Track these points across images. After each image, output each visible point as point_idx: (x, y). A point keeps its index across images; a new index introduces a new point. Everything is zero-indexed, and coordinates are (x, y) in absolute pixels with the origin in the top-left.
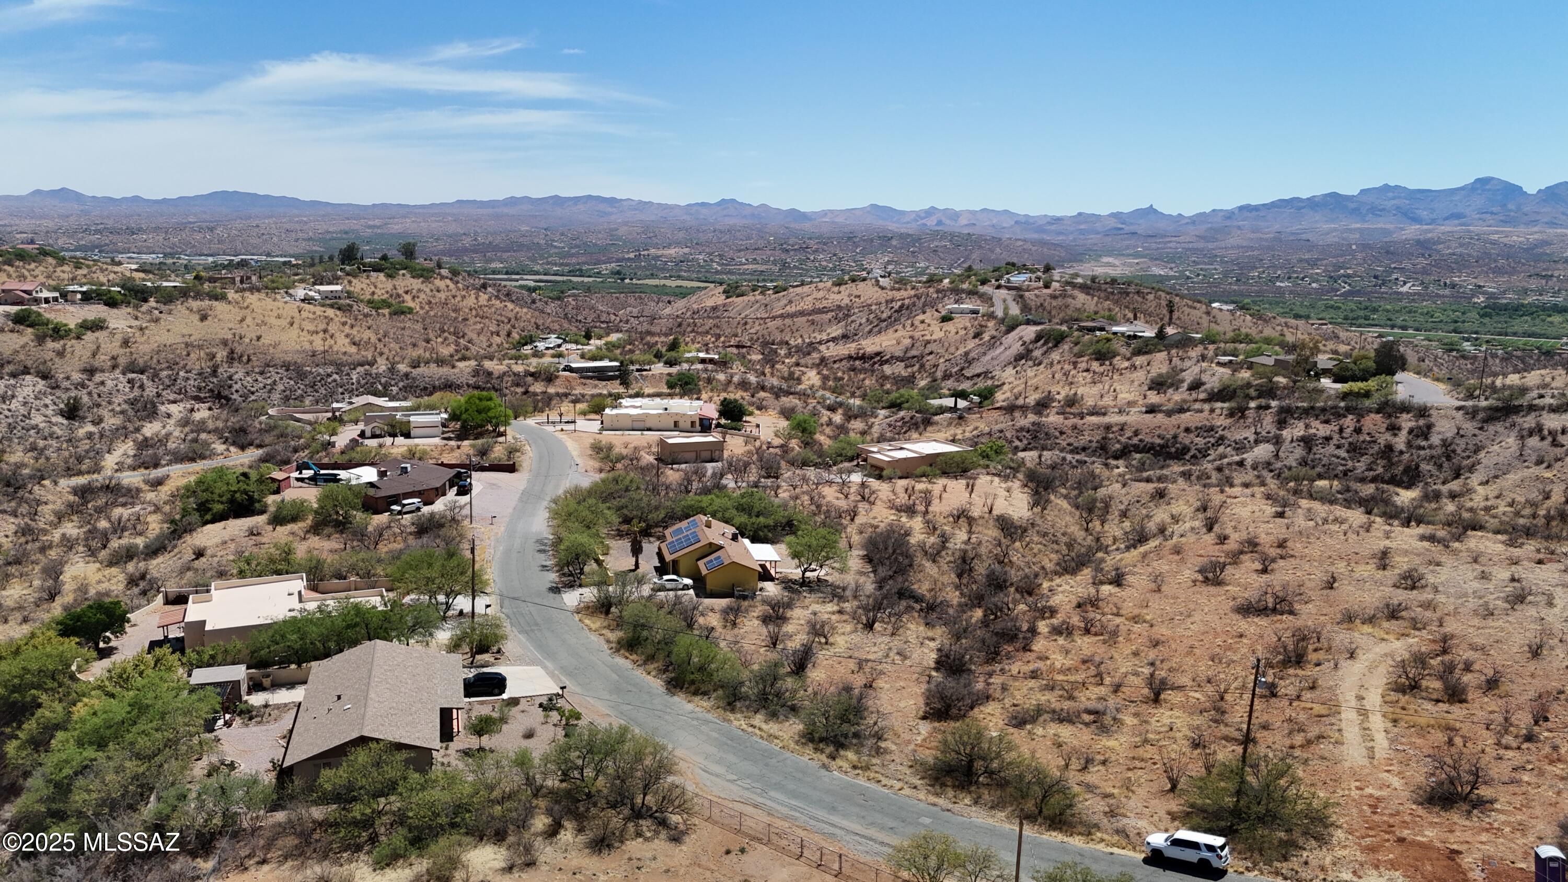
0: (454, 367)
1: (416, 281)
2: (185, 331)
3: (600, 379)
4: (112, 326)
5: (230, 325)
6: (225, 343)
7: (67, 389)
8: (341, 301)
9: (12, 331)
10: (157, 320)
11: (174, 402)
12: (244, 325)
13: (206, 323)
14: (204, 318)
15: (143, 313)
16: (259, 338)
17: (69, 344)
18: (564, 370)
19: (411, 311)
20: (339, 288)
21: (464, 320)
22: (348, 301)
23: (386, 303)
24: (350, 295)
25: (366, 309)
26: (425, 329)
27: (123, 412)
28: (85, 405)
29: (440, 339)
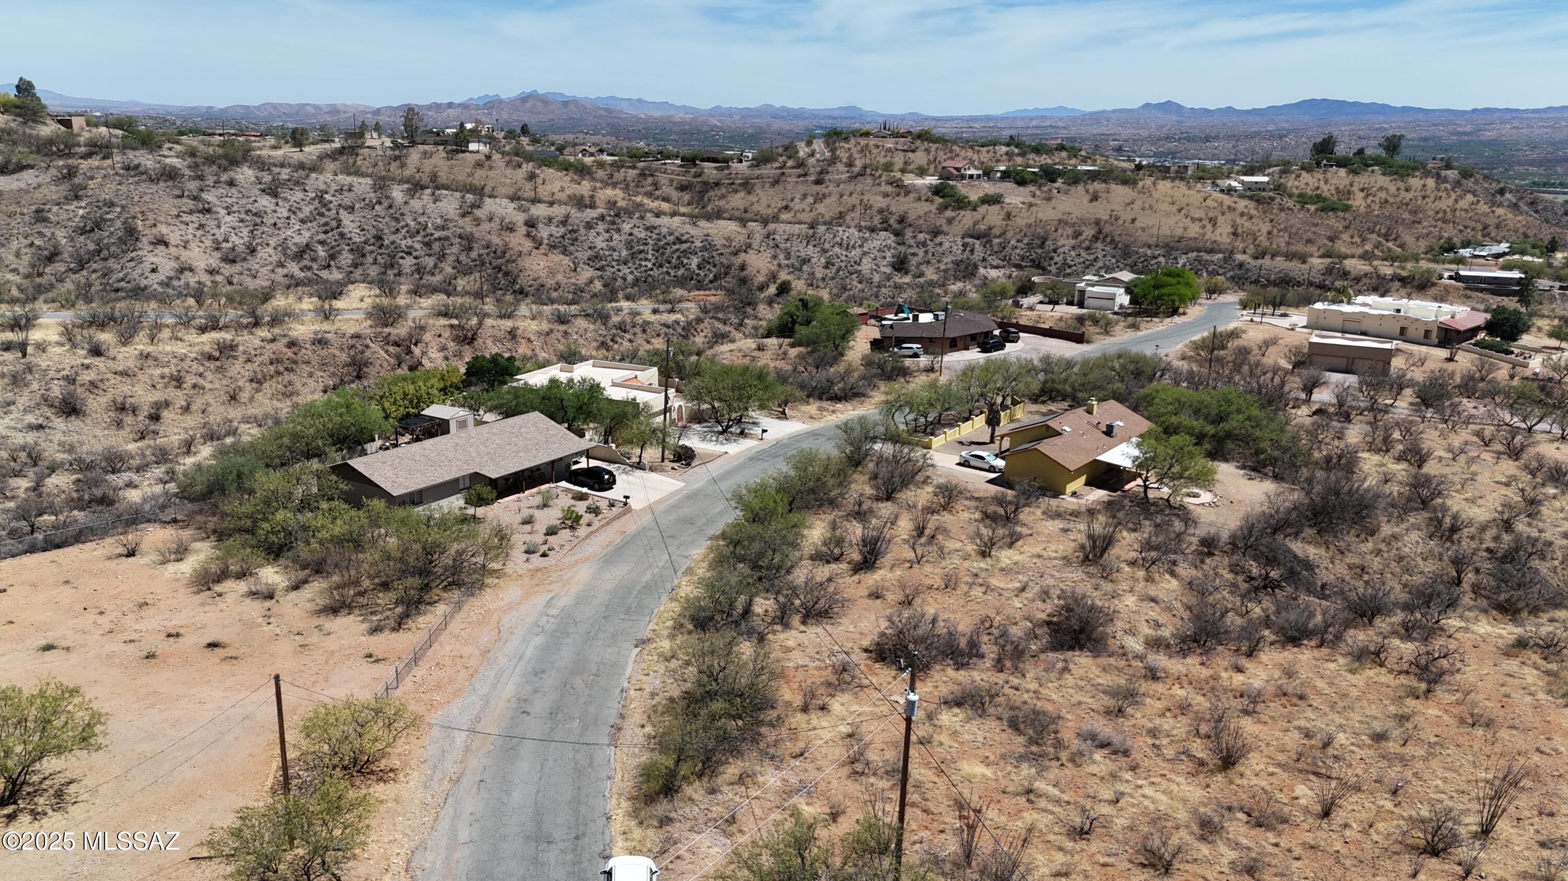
0: (1304, 262)
1: (1388, 178)
2: (1068, 210)
3: (1494, 293)
4: (1007, 200)
5: (1113, 207)
6: (1097, 222)
7: (910, 246)
8: (1264, 194)
9: (926, 200)
10: (1049, 199)
12: (1129, 209)
13: (1095, 203)
14: (1095, 198)
15: (1042, 192)
16: (1133, 221)
17: (962, 213)
18: (1450, 277)
19: (1347, 208)
20: (1266, 179)
21: (1414, 222)
22: (1271, 194)
23: (1319, 198)
24: (1279, 188)
25: (1290, 203)
26: (1347, 228)
27: (945, 271)
28: (914, 261)
29: (1357, 239)
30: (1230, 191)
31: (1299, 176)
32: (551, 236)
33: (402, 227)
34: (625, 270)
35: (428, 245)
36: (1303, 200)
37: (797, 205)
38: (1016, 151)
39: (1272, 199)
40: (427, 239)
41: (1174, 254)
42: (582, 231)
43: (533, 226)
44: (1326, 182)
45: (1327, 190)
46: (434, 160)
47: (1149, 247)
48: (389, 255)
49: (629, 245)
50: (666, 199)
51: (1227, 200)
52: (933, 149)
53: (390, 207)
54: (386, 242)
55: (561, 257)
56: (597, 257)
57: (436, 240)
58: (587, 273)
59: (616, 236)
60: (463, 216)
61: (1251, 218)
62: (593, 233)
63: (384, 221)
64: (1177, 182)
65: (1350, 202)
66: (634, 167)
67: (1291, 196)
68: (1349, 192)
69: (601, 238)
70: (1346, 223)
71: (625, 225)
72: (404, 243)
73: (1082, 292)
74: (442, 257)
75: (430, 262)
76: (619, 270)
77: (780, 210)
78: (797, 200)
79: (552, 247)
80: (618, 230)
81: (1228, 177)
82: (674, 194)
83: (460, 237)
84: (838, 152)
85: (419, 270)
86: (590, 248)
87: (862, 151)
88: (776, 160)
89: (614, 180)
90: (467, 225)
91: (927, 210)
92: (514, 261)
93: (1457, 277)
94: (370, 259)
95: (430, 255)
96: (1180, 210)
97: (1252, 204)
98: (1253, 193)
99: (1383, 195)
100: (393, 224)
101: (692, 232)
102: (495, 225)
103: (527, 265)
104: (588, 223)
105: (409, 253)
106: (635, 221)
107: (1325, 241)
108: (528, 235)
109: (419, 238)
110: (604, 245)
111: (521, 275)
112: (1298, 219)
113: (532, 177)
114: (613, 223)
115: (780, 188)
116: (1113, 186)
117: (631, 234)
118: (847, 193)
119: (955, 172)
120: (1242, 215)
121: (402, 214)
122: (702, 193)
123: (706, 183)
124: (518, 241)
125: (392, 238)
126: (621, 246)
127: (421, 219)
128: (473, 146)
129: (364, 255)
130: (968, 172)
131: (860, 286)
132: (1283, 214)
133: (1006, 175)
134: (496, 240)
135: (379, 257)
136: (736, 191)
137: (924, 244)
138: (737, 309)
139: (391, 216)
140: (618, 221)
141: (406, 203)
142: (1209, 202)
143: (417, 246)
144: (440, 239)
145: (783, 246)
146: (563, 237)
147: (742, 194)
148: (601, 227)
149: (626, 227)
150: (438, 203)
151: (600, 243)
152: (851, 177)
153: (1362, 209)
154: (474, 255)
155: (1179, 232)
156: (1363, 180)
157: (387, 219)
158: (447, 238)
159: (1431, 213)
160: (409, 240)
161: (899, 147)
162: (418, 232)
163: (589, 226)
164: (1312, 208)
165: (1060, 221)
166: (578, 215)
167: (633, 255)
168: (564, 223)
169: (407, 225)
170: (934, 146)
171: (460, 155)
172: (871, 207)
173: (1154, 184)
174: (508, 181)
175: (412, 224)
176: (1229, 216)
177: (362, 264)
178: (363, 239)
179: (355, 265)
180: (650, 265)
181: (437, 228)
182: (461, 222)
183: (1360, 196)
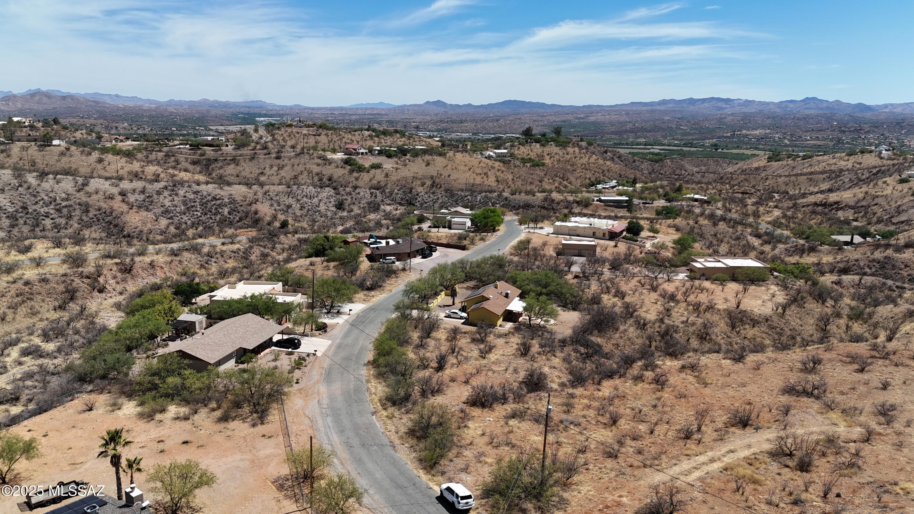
1: (558, 148)
2: (416, 171)
3: (617, 207)
4: (384, 167)
5: (438, 169)
6: (431, 177)
7: (343, 195)
8: (506, 159)
9: (341, 167)
10: (405, 165)
11: (389, 205)
12: (445, 169)
13: (428, 167)
14: (428, 164)
15: (401, 161)
16: (449, 176)
17: (363, 174)
18: (597, 201)
19: (543, 164)
20: (506, 151)
21: (573, 170)
22: (509, 158)
23: (530, 160)
24: (512, 155)
25: (518, 163)
26: (545, 175)
27: (364, 208)
28: (347, 203)
29: (551, 181)
30: (489, 157)
31: (519, 148)
32: (137, 200)
33: (40, 201)
34: (185, 218)
35: (59, 210)
36: (524, 161)
37: (268, 172)
38: (374, 134)
39: (510, 161)
40: (58, 207)
41: (475, 194)
42: (155, 196)
43: (124, 195)
44: (532, 151)
45: (533, 155)
46: (30, 151)
47: (462, 191)
48: (34, 219)
49: (185, 203)
50: (186, 170)
51: (490, 163)
52: (329, 134)
53: (29, 188)
54: (30, 211)
55: (146, 212)
56: (167, 211)
57: (63, 207)
58: (164, 222)
59: (176, 198)
60: (79, 191)
61: (503, 172)
62: (162, 197)
63: (26, 197)
64: (464, 154)
65: (544, 161)
66: (160, 151)
67: (518, 159)
68: (543, 156)
69: (167, 200)
70: (545, 173)
71: (180, 191)
72: (42, 210)
73: (450, 222)
74: (69, 217)
75: (63, 221)
76: (182, 218)
77: (259, 175)
78: (267, 169)
79: (139, 207)
80: (177, 195)
81: (487, 150)
82: (191, 167)
83: (80, 204)
84: (276, 136)
85: (57, 227)
86: (162, 206)
87: (290, 136)
88: (249, 145)
89: (150, 159)
90: (82, 197)
91: (343, 173)
92: (119, 217)
93: (600, 200)
94: (21, 221)
95: (61, 217)
96: (470, 169)
97: (501, 164)
98: (500, 158)
99: (557, 157)
100: (33, 198)
101: (222, 193)
102: (100, 196)
103: (128, 220)
104: (157, 191)
105: (48, 217)
106: (186, 189)
107: (538, 183)
108: (123, 201)
109: (52, 207)
110: (170, 204)
111: (126, 225)
112: (523, 171)
113: (100, 161)
114: (173, 190)
115: (255, 161)
116: (435, 157)
117: (185, 197)
118: (296, 164)
119: (353, 151)
120: (498, 170)
121: (38, 192)
122: (207, 166)
123: (209, 160)
124: (118, 205)
125: (34, 207)
126: (180, 204)
127: (51, 195)
128: (56, 142)
129: (17, 220)
130: (361, 151)
131: (322, 219)
132: (516, 169)
133: (380, 153)
134: (104, 205)
135: (28, 220)
136: (229, 164)
137: (350, 194)
138: (269, 239)
139: (30, 193)
140: (176, 189)
141: (39, 185)
142: (482, 164)
143: (52, 212)
144: (66, 206)
145: (274, 198)
146: (144, 201)
147: (233, 166)
148: (166, 193)
149: (181, 192)
150: (60, 184)
151: (167, 203)
152: (296, 155)
153: (550, 165)
154: (91, 215)
155: (472, 181)
156: (547, 149)
157: (28, 196)
158: (71, 206)
159: (579, 165)
160: (45, 208)
161: (311, 133)
162: (51, 203)
163: (159, 193)
164: (529, 165)
165: (414, 177)
166: (150, 186)
167: (188, 209)
168: (143, 192)
169: (43, 199)
170: (330, 132)
171: (48, 148)
172: (312, 171)
173: (454, 155)
174: (85, 164)
175: (46, 198)
176: (493, 171)
177: (17, 225)
178: (14, 209)
179: (13, 226)
180: (199, 214)
181: (63, 200)
182: (78, 195)
183: (548, 157)
